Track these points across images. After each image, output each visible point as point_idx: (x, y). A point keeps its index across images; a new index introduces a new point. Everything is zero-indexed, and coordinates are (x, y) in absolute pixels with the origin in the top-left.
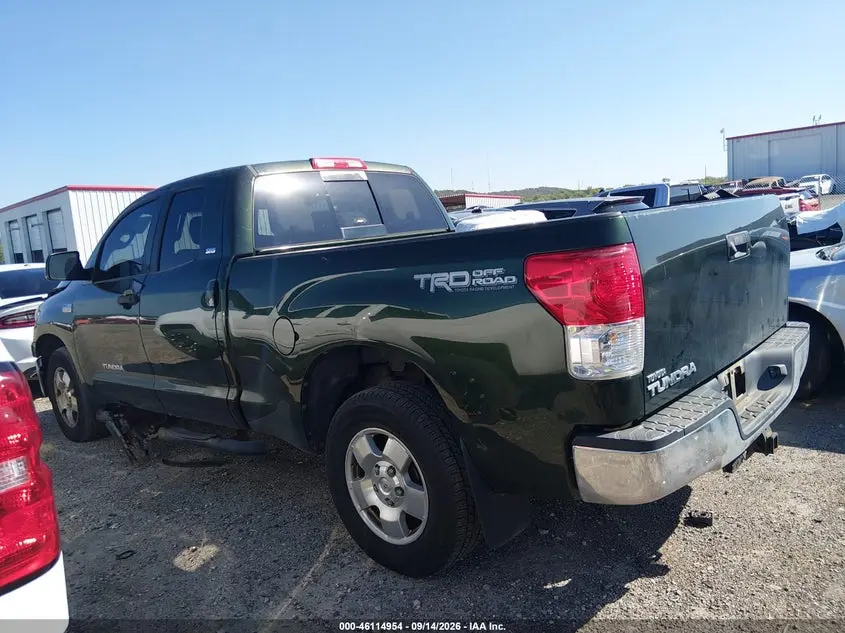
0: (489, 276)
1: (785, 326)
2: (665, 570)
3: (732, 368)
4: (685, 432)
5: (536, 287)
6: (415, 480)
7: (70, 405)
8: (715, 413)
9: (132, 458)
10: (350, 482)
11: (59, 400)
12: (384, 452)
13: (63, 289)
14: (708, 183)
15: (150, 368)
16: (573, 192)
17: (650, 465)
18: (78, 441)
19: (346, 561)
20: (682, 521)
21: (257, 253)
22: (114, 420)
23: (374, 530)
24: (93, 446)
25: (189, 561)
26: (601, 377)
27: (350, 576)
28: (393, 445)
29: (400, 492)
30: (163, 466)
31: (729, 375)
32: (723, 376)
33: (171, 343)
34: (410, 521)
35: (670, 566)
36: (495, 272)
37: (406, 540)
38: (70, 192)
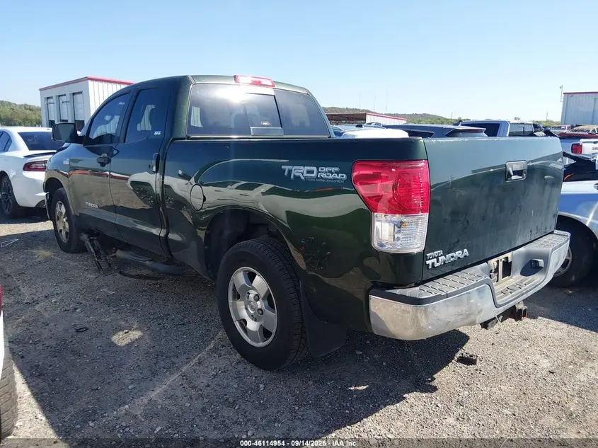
0: (329, 172)
1: (552, 233)
2: (435, 389)
3: (502, 258)
4: (447, 296)
5: (358, 183)
6: (271, 305)
7: (64, 227)
8: (474, 286)
9: (100, 267)
10: (230, 301)
11: (58, 223)
12: (253, 284)
13: (66, 148)
14: (547, 125)
15: (114, 209)
16: (447, 120)
17: (419, 315)
18: (68, 252)
19: (223, 353)
20: (456, 358)
21: (188, 138)
22: (90, 241)
23: (242, 334)
24: (78, 256)
25: (121, 339)
26: (393, 251)
27: (223, 363)
28: (258, 280)
29: (261, 312)
30: (118, 275)
31: (498, 261)
32: (493, 262)
33: (137, 194)
34: (265, 333)
35: (439, 386)
36: (333, 169)
37: (261, 344)
38: (90, 81)
